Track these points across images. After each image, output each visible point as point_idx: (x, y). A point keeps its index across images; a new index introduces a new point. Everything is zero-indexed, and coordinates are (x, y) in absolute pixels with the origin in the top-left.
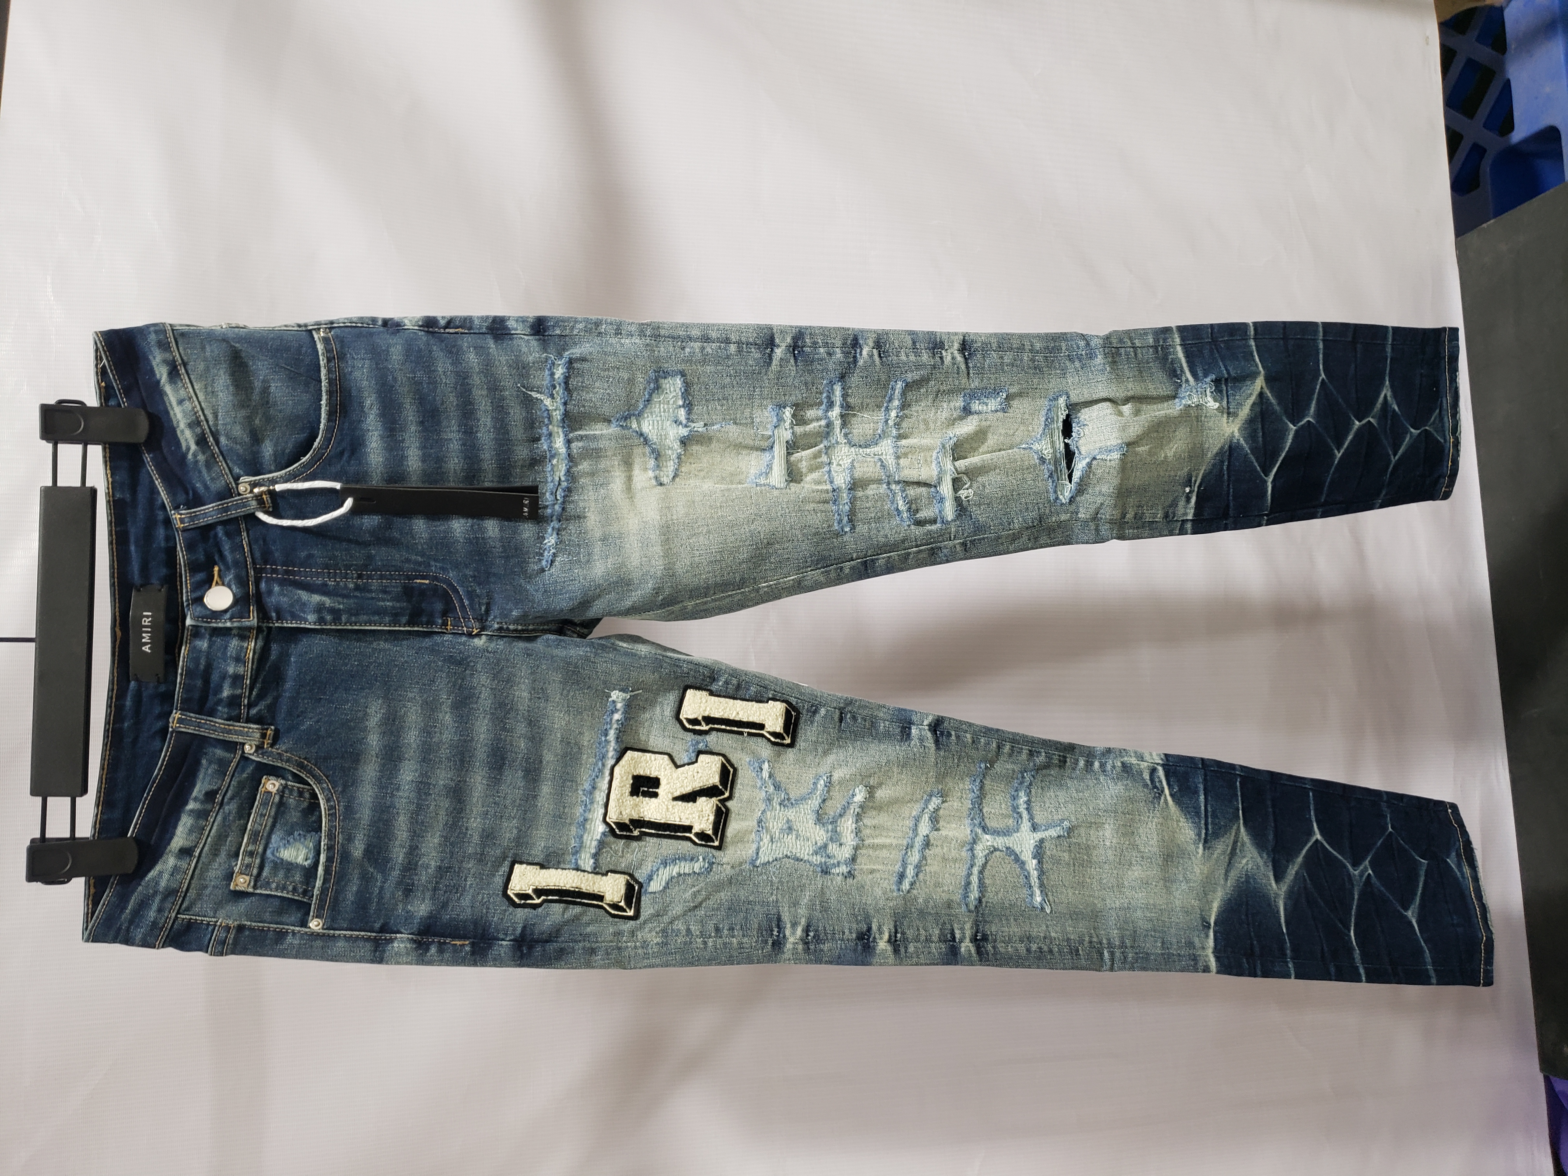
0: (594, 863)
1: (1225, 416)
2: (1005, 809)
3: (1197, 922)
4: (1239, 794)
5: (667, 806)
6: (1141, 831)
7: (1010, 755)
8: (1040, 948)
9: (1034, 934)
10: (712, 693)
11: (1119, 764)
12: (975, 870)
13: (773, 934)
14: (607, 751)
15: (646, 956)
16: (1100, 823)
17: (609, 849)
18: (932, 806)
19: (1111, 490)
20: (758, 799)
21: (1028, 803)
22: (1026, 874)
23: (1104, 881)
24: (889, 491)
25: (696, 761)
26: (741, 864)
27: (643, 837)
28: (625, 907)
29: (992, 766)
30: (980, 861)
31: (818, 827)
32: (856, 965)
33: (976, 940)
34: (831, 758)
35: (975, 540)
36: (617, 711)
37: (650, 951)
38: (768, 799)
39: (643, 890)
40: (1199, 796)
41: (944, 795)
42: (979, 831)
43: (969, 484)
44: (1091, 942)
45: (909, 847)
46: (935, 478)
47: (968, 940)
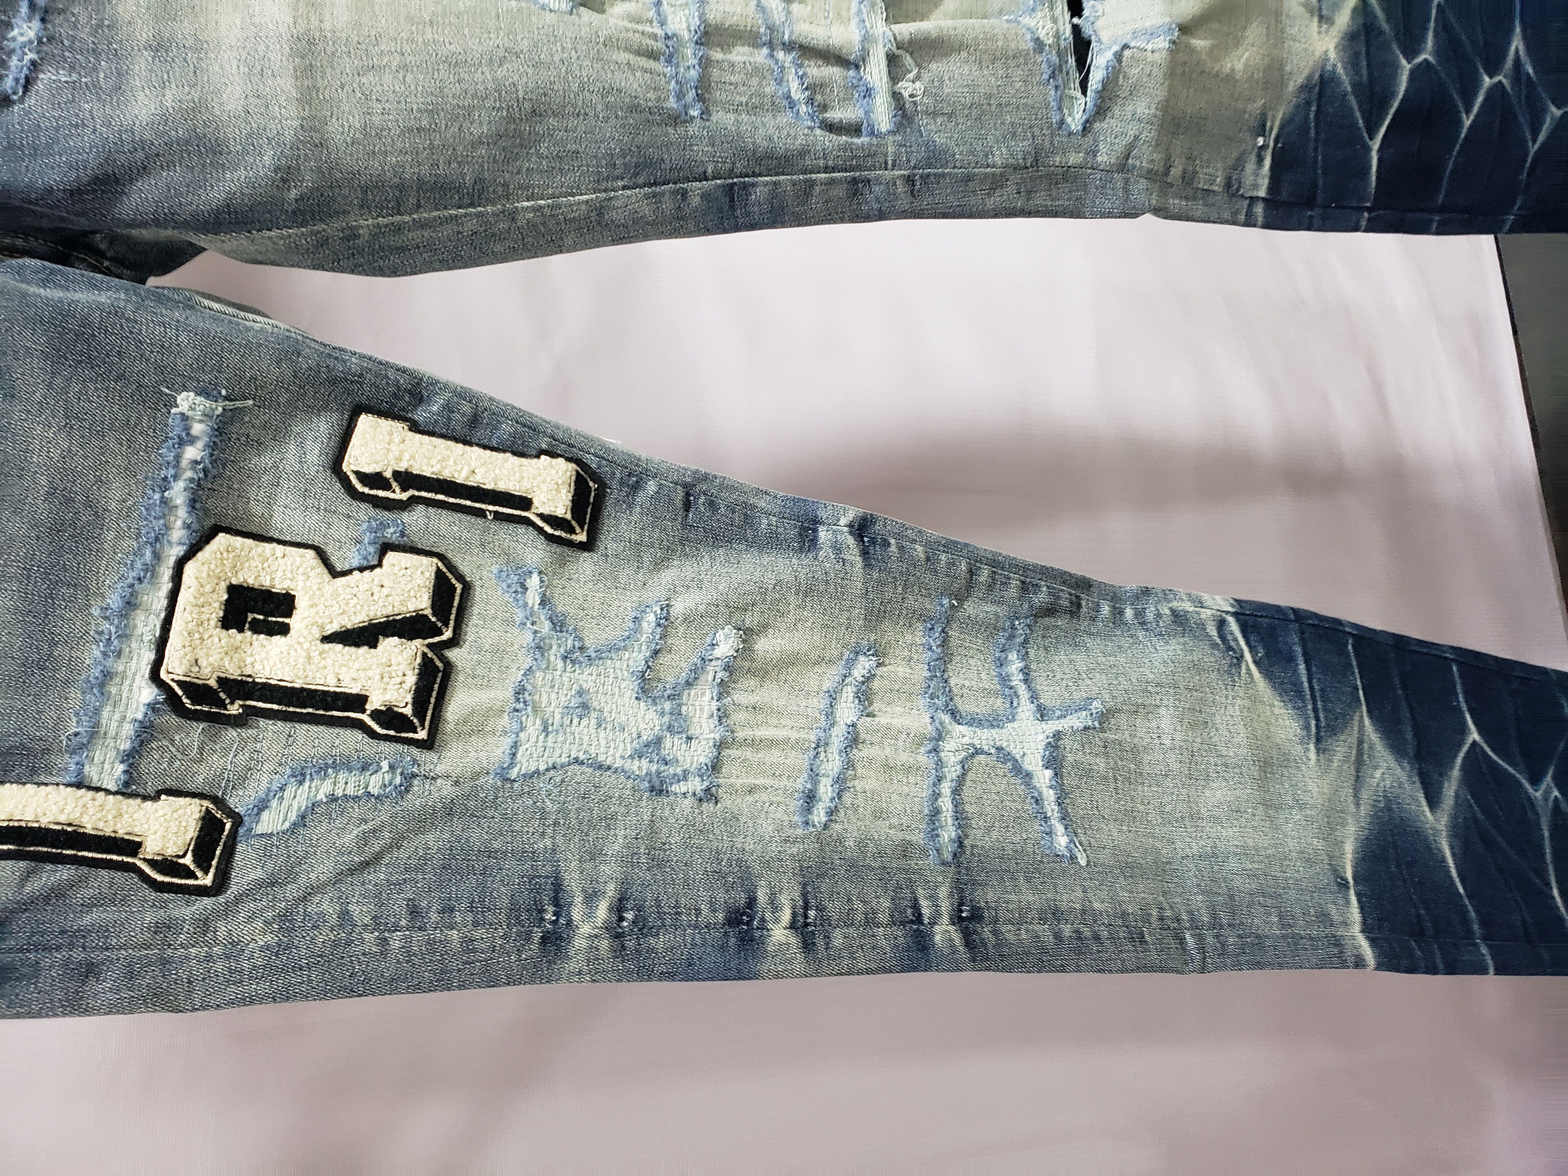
0: (125, 772)
1: (1316, 19)
2: (988, 680)
3: (1327, 879)
4: (1354, 663)
5: (308, 651)
6: (1218, 719)
7: (990, 587)
8: (1077, 932)
9: (1064, 906)
10: (415, 427)
11: (1168, 612)
12: (946, 788)
13: (542, 919)
14: (167, 527)
15: (235, 976)
16: (1151, 705)
17: (165, 743)
18: (859, 672)
19: (1153, 111)
20: (516, 647)
21: (1026, 672)
22: (1036, 795)
23: (1168, 808)
24: (772, 63)
25: (380, 565)
26: (476, 776)
27: (252, 720)
28: (192, 867)
29: (961, 605)
30: (952, 772)
31: (642, 704)
32: (726, 979)
33: (961, 919)
34: (669, 575)
35: (928, 175)
36: (192, 440)
37: (246, 965)
38: (539, 647)
39: (241, 831)
40: (1297, 665)
41: (879, 653)
42: (946, 718)
43: (915, 71)
44: (1161, 919)
45: (821, 745)
46: (857, 47)
47: (945, 919)
